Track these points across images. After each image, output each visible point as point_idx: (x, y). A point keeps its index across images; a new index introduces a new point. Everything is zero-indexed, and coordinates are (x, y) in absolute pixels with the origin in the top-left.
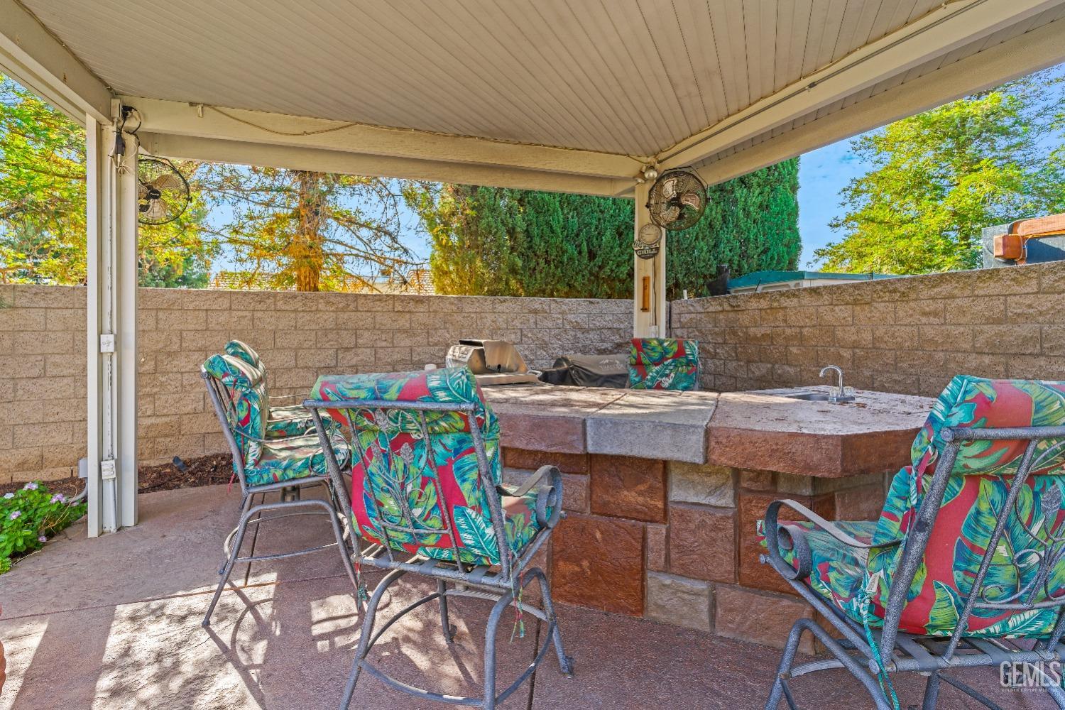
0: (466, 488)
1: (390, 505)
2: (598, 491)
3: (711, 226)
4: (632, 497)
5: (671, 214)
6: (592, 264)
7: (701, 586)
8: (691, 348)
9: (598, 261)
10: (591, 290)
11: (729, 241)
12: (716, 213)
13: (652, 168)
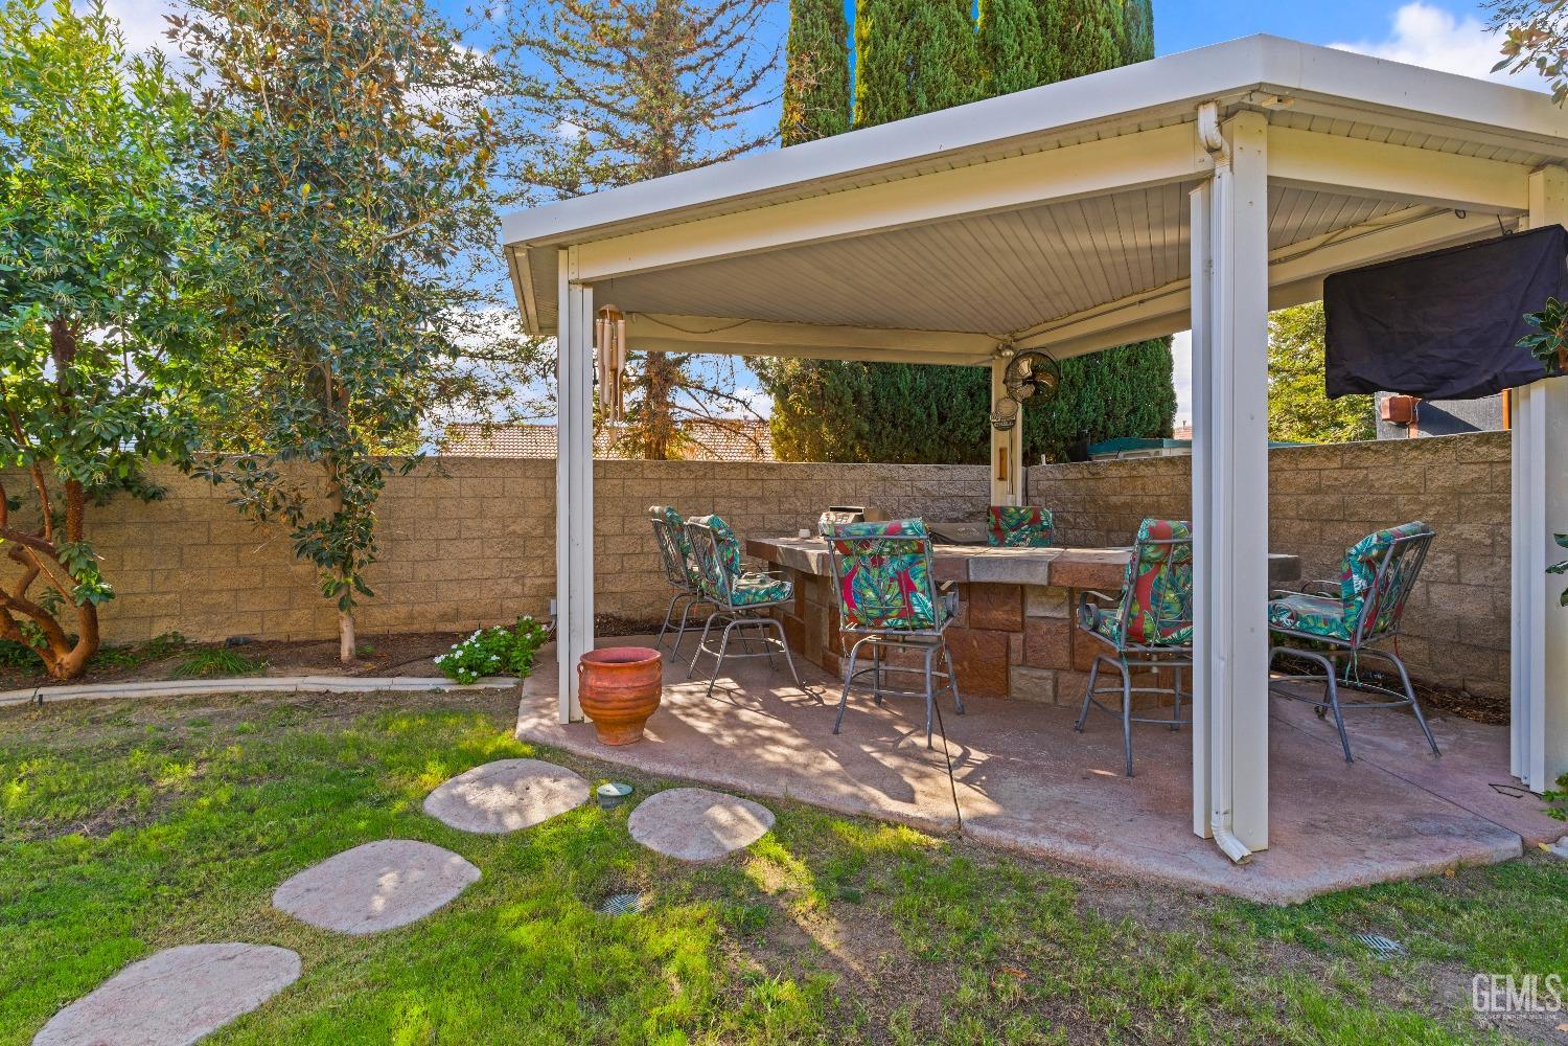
0: (917, 582)
1: (870, 594)
2: (975, 612)
3: (1072, 383)
4: (999, 615)
5: (1028, 391)
6: (942, 427)
7: (1045, 673)
8: (1047, 516)
9: (949, 424)
10: (941, 456)
11: (1092, 400)
12: (1078, 369)
13: (1009, 347)
